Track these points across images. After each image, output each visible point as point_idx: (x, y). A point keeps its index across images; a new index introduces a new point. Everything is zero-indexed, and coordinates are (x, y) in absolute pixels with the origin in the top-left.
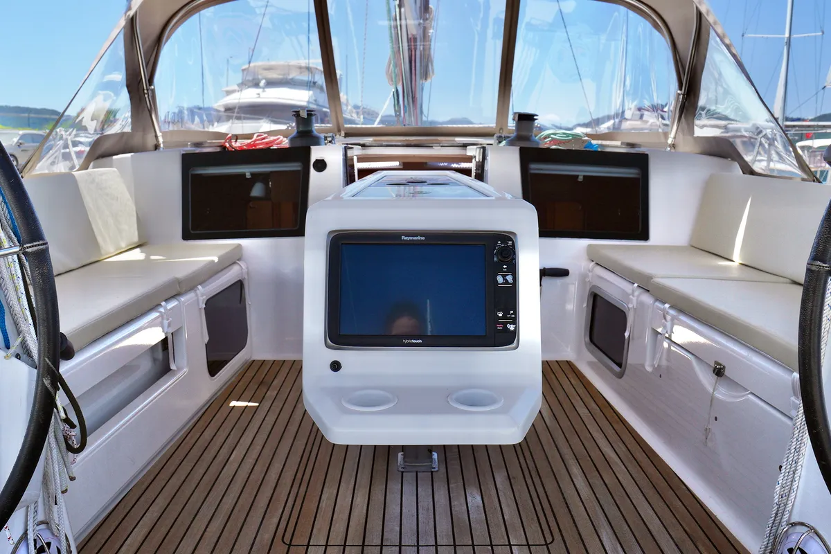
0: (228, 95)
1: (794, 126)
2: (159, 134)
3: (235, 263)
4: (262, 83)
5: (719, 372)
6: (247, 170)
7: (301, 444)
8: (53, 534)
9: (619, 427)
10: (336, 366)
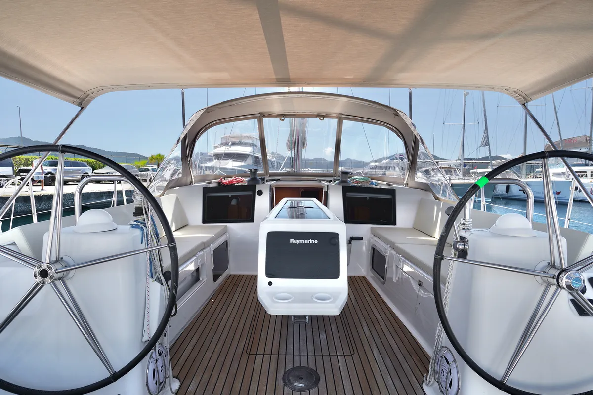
0: (215, 149)
1: (469, 163)
2: (193, 178)
3: (224, 233)
4: (230, 144)
5: (420, 285)
6: (230, 194)
7: (252, 311)
8: (163, 348)
9: (383, 306)
10: (270, 284)
